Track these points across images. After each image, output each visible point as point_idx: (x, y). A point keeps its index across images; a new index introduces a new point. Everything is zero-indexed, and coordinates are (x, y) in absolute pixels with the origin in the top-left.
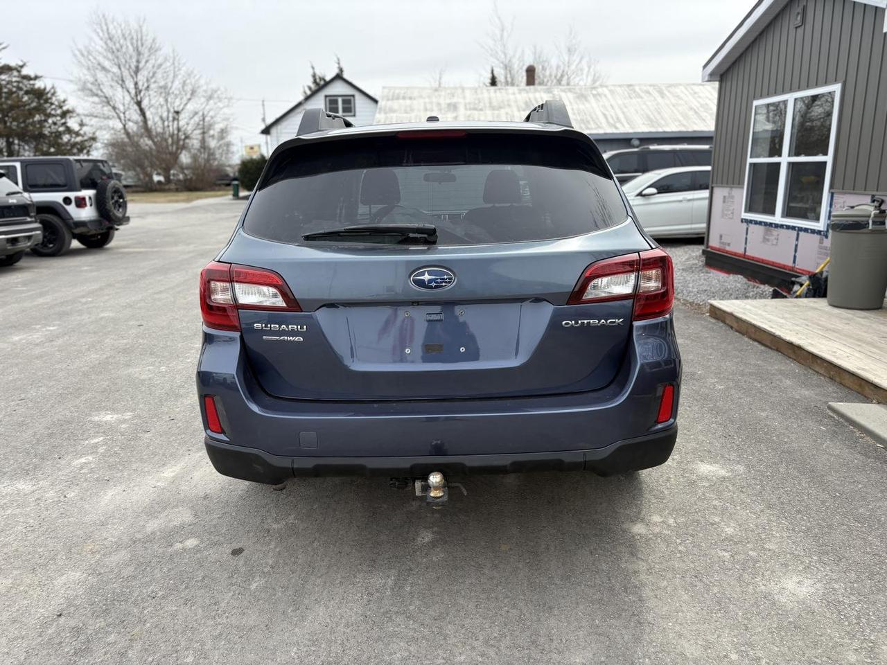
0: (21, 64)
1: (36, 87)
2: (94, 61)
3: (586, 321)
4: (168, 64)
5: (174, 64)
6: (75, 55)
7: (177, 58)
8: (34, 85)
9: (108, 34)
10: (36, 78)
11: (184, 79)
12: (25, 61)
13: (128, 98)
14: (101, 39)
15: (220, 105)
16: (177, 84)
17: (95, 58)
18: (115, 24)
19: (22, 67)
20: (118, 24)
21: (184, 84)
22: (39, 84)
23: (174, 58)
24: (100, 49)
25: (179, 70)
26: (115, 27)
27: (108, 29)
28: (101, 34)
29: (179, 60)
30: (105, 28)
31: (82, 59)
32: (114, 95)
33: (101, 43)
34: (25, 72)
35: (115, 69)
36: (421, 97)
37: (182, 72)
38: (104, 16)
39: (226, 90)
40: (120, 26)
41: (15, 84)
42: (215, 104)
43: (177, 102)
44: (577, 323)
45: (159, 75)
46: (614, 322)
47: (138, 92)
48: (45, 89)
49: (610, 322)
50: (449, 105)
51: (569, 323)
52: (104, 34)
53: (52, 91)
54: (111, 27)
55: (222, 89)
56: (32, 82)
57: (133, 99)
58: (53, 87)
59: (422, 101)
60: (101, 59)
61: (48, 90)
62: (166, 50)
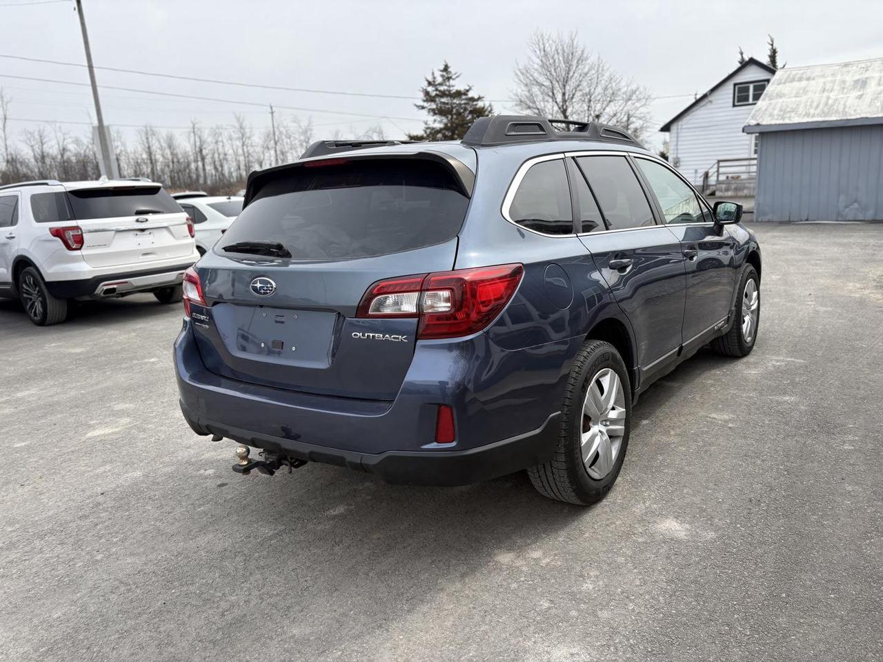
0: (467, 88)
1: (478, 106)
2: (531, 78)
3: (371, 335)
4: (593, 72)
5: (598, 71)
6: (516, 75)
7: (601, 65)
8: (476, 105)
9: (544, 51)
10: (479, 98)
11: (607, 84)
12: (470, 85)
13: (556, 108)
14: (538, 58)
15: (638, 105)
16: (599, 90)
17: (532, 76)
18: (550, 42)
19: (468, 91)
20: (553, 41)
21: (606, 89)
22: (480, 104)
23: (599, 65)
24: (536, 66)
25: (603, 76)
26: (550, 45)
27: (544, 48)
28: (538, 52)
29: (603, 66)
30: (542, 47)
31: (522, 77)
32: (545, 106)
33: (538, 61)
34: (470, 94)
35: (547, 83)
36: (823, 76)
37: (605, 78)
38: (542, 35)
39: (645, 89)
40: (555, 42)
41: (463, 106)
42: (633, 104)
43: (598, 107)
44: (363, 335)
45: (584, 84)
46: (398, 338)
47: (564, 101)
48: (484, 108)
49: (394, 338)
50: (856, 82)
51: (357, 335)
52: (540, 53)
53: (489, 109)
54: (547, 45)
55: (641, 89)
56: (475, 103)
57: (560, 108)
58: (490, 106)
59: (822, 80)
60: (536, 75)
61: (486, 108)
62: (592, 59)
